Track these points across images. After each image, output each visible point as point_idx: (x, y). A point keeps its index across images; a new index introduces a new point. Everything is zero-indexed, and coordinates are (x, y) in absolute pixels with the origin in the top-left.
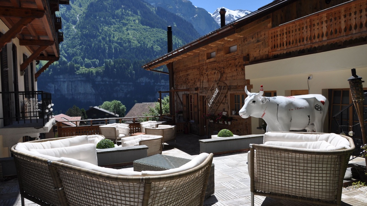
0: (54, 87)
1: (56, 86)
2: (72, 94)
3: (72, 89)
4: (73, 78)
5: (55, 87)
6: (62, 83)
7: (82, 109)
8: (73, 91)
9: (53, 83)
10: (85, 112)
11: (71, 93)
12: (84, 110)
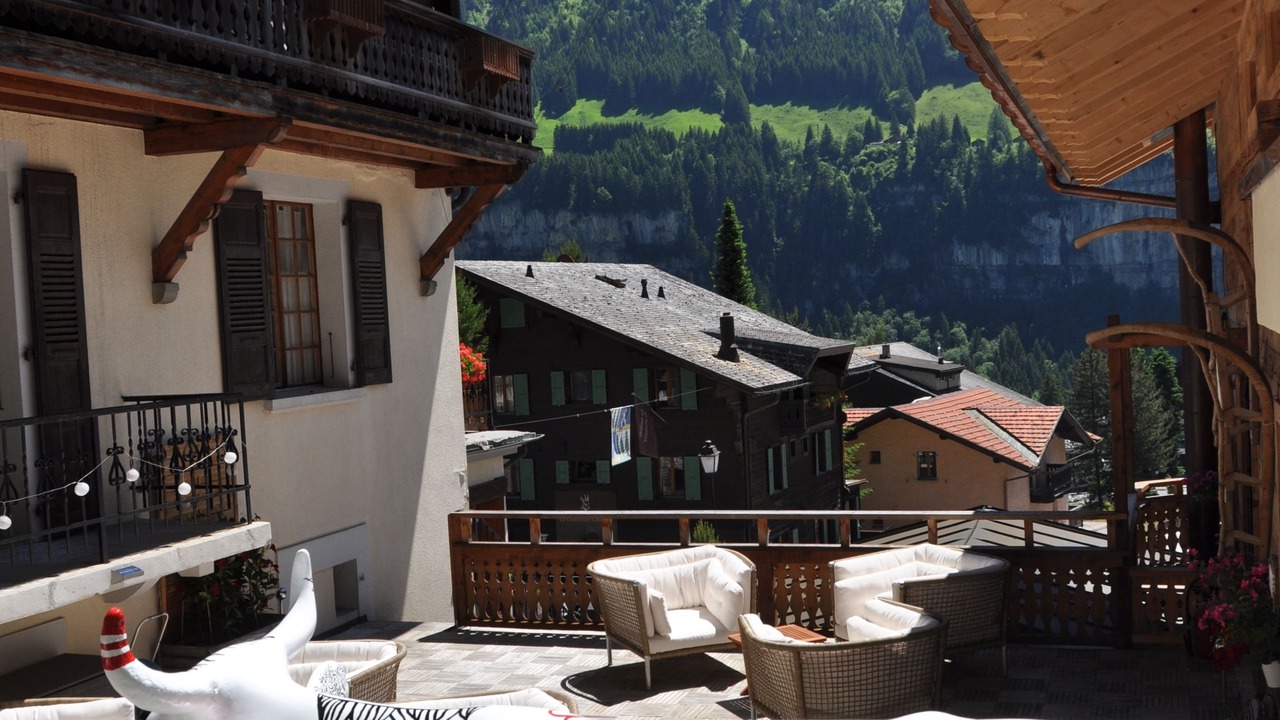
0: (1057, 231)
1: (1069, 226)
2: (1151, 266)
3: (1146, 241)
4: (1151, 182)
5: (1063, 230)
6: (1098, 209)
7: (1156, 352)
8: (1153, 249)
9: (1055, 215)
10: (1172, 369)
11: (1140, 258)
12: (1165, 358)
